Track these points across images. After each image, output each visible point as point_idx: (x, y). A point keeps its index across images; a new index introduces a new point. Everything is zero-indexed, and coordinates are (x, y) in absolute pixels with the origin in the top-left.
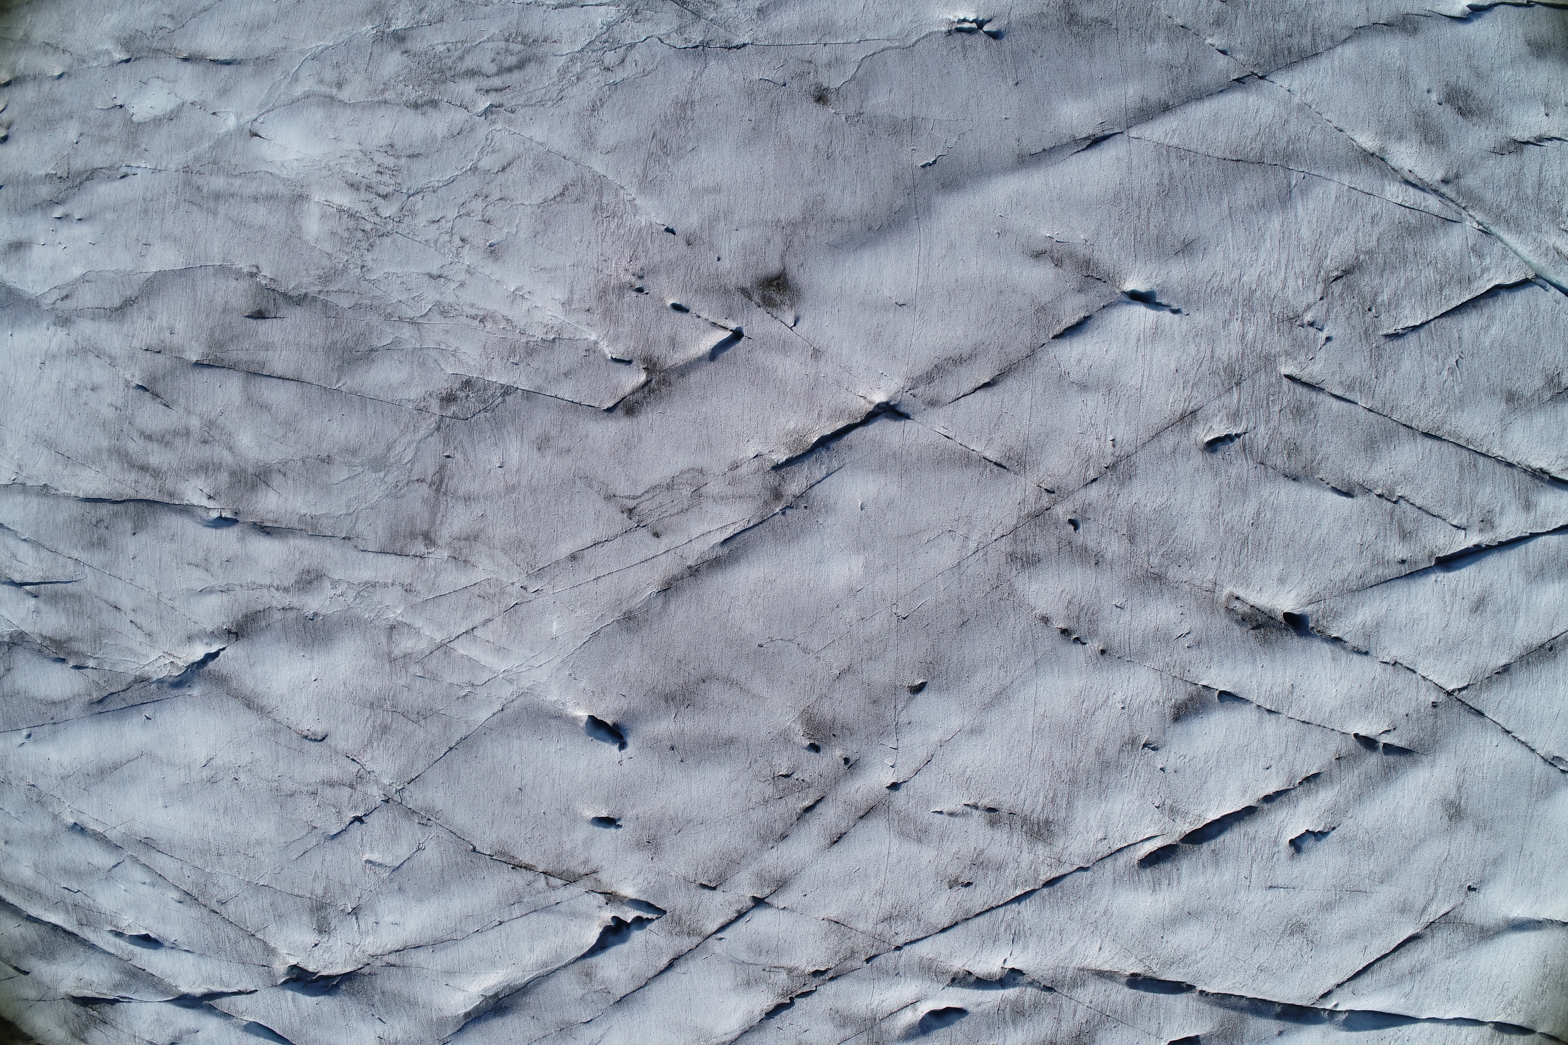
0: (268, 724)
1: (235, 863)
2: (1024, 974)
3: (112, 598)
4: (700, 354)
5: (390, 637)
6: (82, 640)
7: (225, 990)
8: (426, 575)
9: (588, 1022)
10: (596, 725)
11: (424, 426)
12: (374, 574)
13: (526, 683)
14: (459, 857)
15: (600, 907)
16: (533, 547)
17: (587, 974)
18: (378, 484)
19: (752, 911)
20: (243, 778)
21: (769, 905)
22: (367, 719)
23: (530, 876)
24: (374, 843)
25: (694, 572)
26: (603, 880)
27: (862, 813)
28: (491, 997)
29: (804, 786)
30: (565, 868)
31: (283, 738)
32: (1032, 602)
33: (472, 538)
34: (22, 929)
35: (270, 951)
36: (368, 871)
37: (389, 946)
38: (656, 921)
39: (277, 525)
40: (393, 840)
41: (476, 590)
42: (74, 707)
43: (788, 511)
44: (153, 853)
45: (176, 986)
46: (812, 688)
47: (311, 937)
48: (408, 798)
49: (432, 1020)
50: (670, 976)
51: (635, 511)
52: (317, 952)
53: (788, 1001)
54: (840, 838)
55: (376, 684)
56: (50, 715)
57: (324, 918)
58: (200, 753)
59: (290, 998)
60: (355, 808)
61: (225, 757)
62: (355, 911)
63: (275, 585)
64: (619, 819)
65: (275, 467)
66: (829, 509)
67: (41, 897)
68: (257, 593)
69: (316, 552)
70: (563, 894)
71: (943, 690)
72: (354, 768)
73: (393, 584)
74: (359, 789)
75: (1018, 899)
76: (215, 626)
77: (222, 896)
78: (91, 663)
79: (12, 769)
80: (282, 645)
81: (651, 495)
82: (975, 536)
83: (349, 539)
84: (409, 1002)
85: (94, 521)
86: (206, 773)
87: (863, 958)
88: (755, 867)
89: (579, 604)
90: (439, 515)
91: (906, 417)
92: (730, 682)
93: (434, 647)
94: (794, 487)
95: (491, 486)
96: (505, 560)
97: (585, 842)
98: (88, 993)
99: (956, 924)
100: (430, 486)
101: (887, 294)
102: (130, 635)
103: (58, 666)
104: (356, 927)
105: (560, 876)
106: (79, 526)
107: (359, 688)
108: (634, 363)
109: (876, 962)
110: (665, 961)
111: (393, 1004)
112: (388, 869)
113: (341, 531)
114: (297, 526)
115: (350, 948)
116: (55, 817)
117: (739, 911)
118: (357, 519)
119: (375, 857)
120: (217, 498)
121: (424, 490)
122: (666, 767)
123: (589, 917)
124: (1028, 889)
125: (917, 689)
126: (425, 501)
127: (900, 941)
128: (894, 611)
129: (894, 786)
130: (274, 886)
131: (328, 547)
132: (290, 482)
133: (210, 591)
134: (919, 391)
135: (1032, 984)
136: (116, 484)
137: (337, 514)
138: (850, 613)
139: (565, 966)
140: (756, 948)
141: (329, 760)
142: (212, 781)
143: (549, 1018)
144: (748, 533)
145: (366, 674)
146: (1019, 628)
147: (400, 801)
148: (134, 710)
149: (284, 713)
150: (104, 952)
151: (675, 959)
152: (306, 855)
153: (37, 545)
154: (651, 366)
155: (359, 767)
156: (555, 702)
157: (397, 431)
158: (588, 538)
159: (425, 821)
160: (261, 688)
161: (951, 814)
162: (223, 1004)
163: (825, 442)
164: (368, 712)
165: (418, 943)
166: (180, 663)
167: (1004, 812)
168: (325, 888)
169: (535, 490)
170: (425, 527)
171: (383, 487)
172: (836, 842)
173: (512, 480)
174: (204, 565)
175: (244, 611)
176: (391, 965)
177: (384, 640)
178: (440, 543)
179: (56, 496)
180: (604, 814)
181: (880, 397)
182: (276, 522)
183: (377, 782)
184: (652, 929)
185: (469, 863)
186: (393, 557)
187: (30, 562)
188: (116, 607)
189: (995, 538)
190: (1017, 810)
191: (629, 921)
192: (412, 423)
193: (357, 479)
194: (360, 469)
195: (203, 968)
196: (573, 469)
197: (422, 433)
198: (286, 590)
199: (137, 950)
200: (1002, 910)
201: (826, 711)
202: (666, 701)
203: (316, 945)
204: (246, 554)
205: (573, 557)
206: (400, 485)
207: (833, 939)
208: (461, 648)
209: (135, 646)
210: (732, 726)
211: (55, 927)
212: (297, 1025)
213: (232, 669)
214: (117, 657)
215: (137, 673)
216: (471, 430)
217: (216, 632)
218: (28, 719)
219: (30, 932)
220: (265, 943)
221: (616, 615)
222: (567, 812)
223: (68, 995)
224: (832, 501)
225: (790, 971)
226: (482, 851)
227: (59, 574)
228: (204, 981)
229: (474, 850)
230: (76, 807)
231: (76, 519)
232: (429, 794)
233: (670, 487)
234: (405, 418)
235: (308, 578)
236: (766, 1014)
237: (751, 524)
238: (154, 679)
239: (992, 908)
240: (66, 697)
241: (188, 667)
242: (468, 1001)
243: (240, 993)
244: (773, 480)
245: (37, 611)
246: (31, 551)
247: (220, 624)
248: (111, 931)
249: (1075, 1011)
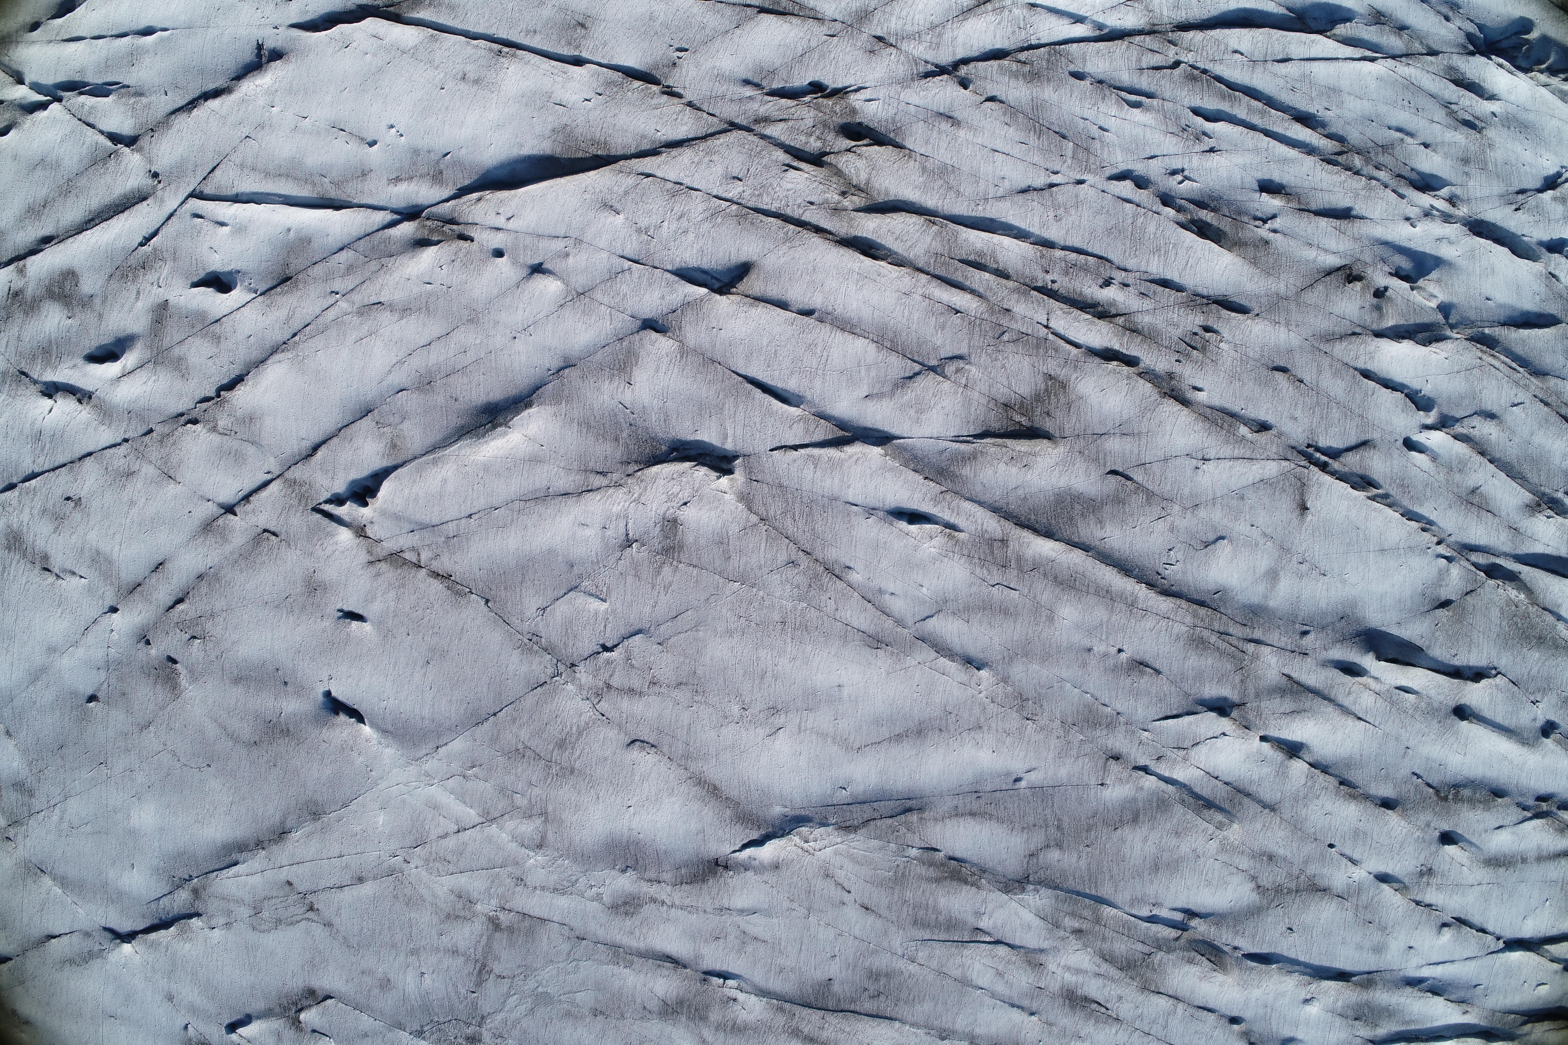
0: (693, 766)
1: (765, 611)
2: (41, 392)
3: (871, 919)
4: (259, 1022)
5: (543, 838)
6: (920, 878)
7: (816, 451)
8: (500, 891)
9: (401, 391)
10: (357, 715)
11: (496, 1022)
12: (555, 901)
13: (413, 769)
14: (503, 596)
15: (372, 523)
16: (396, 897)
17: (394, 446)
18: (544, 982)
19: (235, 502)
20: (736, 709)
21: (221, 506)
22: (579, 758)
23: (436, 565)
24: (592, 621)
25: (259, 844)
26: (365, 552)
27: (139, 589)
28: (500, 425)
29: (182, 626)
30: (399, 571)
31: (680, 747)
32: (17, 752)
33: (451, 917)
34: (1099, 534)
35: (745, 499)
36: (605, 589)
37: (598, 498)
38: (321, 501)
39: (659, 962)
40: (571, 622)
41: (451, 868)
42: (945, 808)
43: (187, 877)
44: (871, 630)
45: (886, 455)
46: (170, 718)
47: (688, 515)
48: (549, 666)
49: (567, 402)
50: (316, 438)
51: (305, 908)
52: (685, 495)
53: (222, 393)
54: (157, 568)
55: (564, 793)
56: (982, 801)
57: (667, 538)
58: (783, 744)
59: (730, 440)
60: (608, 662)
61: (753, 736)
62: (628, 543)
63: (665, 907)
64: (339, 618)
65: (655, 1016)
66: (157, 870)
67: (1056, 578)
68: (687, 902)
69: (616, 931)
70: (405, 541)
71: (74, 694)
72: (603, 706)
73: (535, 888)
74: (601, 683)
75: (34, 476)
76: (742, 875)
77: (791, 572)
78: (914, 852)
79: (1054, 742)
80: (663, 848)
81: (295, 918)
82: (55, 818)
83: (578, 938)
84: (589, 427)
85: (882, 998)
86: (780, 720)
87: (154, 434)
88: (228, 548)
89: (358, 837)
90: (483, 943)
91: (106, 929)
92: (234, 737)
93: (500, 820)
94: (183, 896)
95: (433, 959)
96: (423, 891)
97: (374, 598)
98: (1022, 446)
99: (80, 459)
100: (491, 971)
101: (123, 1028)
102: (853, 878)
103: (958, 854)
104: (630, 525)
105: (405, 562)
106: (904, 995)
107: (583, 791)
108: (310, 1030)
109: (144, 429)
110: (320, 454)
111: (607, 426)
112: (583, 589)
113: (587, 946)
114: (636, 959)
115: (643, 499)
116: (1005, 680)
117: (248, 502)
118: (568, 954)
119: (595, 605)
120: (725, 999)
121: (497, 968)
122: (291, 665)
123: (383, 513)
124: (27, 484)
125: (92, 698)
126: (497, 958)
127: (123, 449)
128: (109, 771)
129: (114, 610)
130: (721, 580)
131: (601, 933)
132: (639, 1001)
133: (742, 912)
134: (97, 947)
135: (35, 382)
136: (847, 1029)
137: (589, 963)
138: (140, 778)
139: (415, 458)
140: (238, 458)
141: (630, 719)
142: (774, 710)
143: (440, 399)
144: (217, 867)
145: (574, 805)
146: (24, 733)
147: (559, 664)
148: (861, 798)
149: (672, 776)
150: (980, 503)
151: (311, 455)
152: (674, 615)
153: (965, 982)
154: (296, 1023)
155: (597, 707)
156: (388, 746)
157: (524, 1023)
158: (347, 895)
159: (535, 639)
160: (696, 806)
161: (74, 573)
162: (823, 431)
163: (164, 925)
164: (577, 765)
165: (564, 498)
166: (796, 839)
167: (38, 566)
168: (659, 573)
169: (393, 946)
170: (497, 935)
171: (540, 978)
172: (161, 564)
173: (412, 959)
174: (746, 939)
175: (705, 887)
176: (601, 473)
177: (550, 836)
178: (484, 919)
179: (928, 1027)
180: (355, 624)
181: (127, 948)
182: (659, 966)
183: (581, 687)
184: (326, 493)
185: (494, 588)
186: (532, 914)
187: (977, 966)
188: (867, 909)
189: (43, 813)
190: (29, 566)
191: (348, 503)
192: (508, 1027)
193: (567, 989)
194: (563, 998)
195: (836, 481)
196: (360, 956)
197: (499, 1017)
198: (654, 900)
199: (926, 507)
200: (46, 468)
201: (161, 693)
202: (288, 730)
203: (685, 504)
204: (695, 942)
205: (361, 880)
206: (522, 977)
207: (174, 459)
208: (472, 815)
209: (849, 865)
210: (237, 692)
211: (1049, 535)
212: (729, 403)
213: (727, 829)
214: (877, 856)
215: (852, 836)
216: (452, 1009)
217: (742, 869)
218: (1016, 799)
219: (1089, 531)
220: (750, 509)
221: (326, 819)
222: (386, 634)
223: (1055, 443)
224: (154, 877)
225: (214, 429)
226: (479, 599)
227: (939, 950)
228: (841, 462)
229: (487, 601)
230: (970, 691)
231: (905, 1003)
232: (524, 668)
233: (279, 922)
234: (516, 1032)
235: (627, 907)
236: (243, 380)
237: (215, 873)
238: (831, 827)
239: (54, 470)
240: (954, 821)
241: (789, 833)
242: (525, 422)
243: (795, 448)
244: (200, 906)
245: (978, 914)
246: (974, 977)
247: (736, 877)
248: (961, 531)
249: (7, 346)
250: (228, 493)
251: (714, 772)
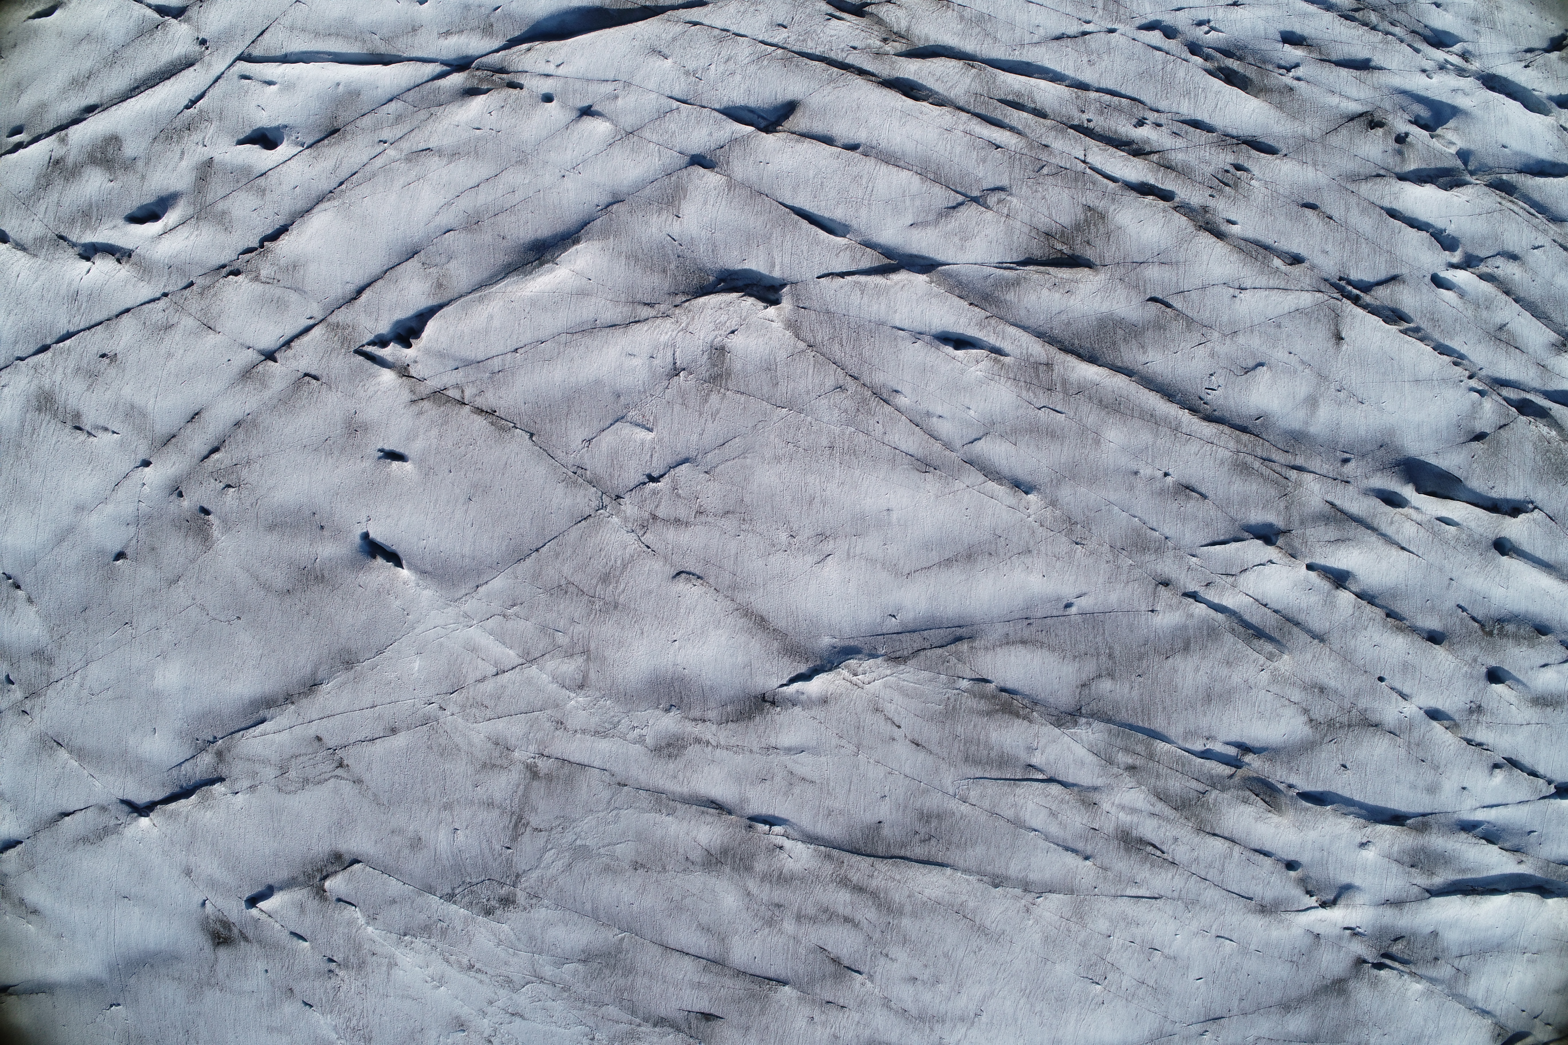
0: (740, 597)
1: (813, 436)
2: (79, 254)
3: (921, 755)
4: (281, 893)
5: (585, 677)
6: (971, 711)
7: (863, 279)
8: (539, 735)
9: (449, 231)
10: (394, 558)
11: (532, 881)
12: (595, 744)
13: (451, 611)
14: (548, 429)
15: (415, 362)
16: (430, 747)
17: (440, 285)
18: (583, 833)
19: (276, 348)
20: (783, 537)
21: (261, 352)
22: (623, 592)
23: (480, 402)
24: (638, 451)
25: (289, 699)
26: (408, 391)
27: (173, 440)
28: (548, 262)
29: (216, 475)
30: (442, 409)
31: (726, 578)
32: (38, 619)
33: (488, 766)
34: (1142, 358)
35: (793, 326)
36: (651, 419)
37: (646, 328)
38: (364, 342)
39: (702, 808)
40: (617, 453)
41: (489, 713)
42: (996, 636)
43: (211, 739)
44: (920, 453)
45: (931, 282)
46: (200, 570)
47: (736, 342)
48: (593, 499)
49: (615, 236)
50: (360, 281)
51: (336, 764)
52: (733, 324)
53: (265, 243)
54: (193, 418)
55: (608, 629)
56: (1033, 629)
57: (714, 365)
58: (831, 571)
59: (777, 268)
60: (654, 493)
61: (801, 563)
62: (676, 371)
63: (710, 748)
64: (380, 458)
65: (697, 868)
66: (180, 734)
67: (1101, 401)
68: (733, 741)
69: (659, 776)
70: (449, 379)
71: (101, 552)
72: (649, 538)
73: (576, 731)
74: (647, 514)
75: (69, 336)
76: (790, 711)
77: (838, 397)
78: (965, 684)
79: (1104, 566)
80: (709, 683)
81: (323, 777)
82: (75, 685)
83: (619, 784)
84: (637, 260)
85: (933, 842)
86: (828, 546)
87: (195, 287)
88: (267, 394)
89: (392, 685)
90: (520, 793)
91: (123, 802)
92: (267, 587)
93: (540, 661)
94: (207, 759)
95: (467, 813)
96: (458, 739)
97: (416, 436)
98: (1064, 273)
99: (117, 316)
100: (528, 823)
101: (136, 909)
102: (903, 712)
103: (1009, 685)
104: (677, 354)
105: (449, 399)
106: (955, 839)
107: (627, 626)
108: (334, 899)
109: (185, 282)
110: (364, 296)
111: (655, 258)
112: (629, 419)
113: (628, 793)
114: (679, 805)
115: (690, 329)
116: (1053, 503)
117: (289, 347)
118: (609, 802)
119: (642, 435)
120: (771, 846)
121: (535, 820)
122: (328, 509)
123: (427, 352)
124: (61, 344)
125: (120, 556)
126: (534, 810)
127: (162, 303)
128: (134, 631)
129: (146, 463)
130: (769, 406)
131: (644, 779)
132: (681, 851)
133: (789, 750)
134: (113, 822)
135: (74, 245)
136: (898, 877)
137: (630, 811)
138: (166, 636)
139: (461, 296)
140: (280, 305)
141: (675, 550)
142: (822, 536)
143: (487, 237)
144: (243, 726)
145: (617, 641)
146: (47, 597)
147: (604, 496)
148: (911, 626)
149: (718, 608)
150: (1025, 329)
151: (355, 299)
152: (722, 442)
153: (1018, 824)
154: (321, 893)
155: (642, 539)
156: (426, 588)
157: (561, 881)
158: (379, 747)
159: (579, 471)
160: (742, 638)
161: (106, 429)
162: (869, 259)
163: (185, 793)
164: (622, 599)
165: (611, 330)
166: (845, 673)
167: (69, 425)
168: (706, 401)
169: (425, 801)
170: (535, 784)
171: (578, 830)
172: (197, 414)
173: (445, 814)
174: (793, 779)
175: (751, 724)
176: (648, 304)
177: (592, 675)
178: (521, 767)
179: (981, 873)
180: (395, 464)
181: (144, 822)
182: (703, 812)
183: (626, 520)
184: (369, 335)
185: (538, 421)
186: (572, 760)
187: (1031, 805)
188: (918, 745)
189: (62, 681)
190: (60, 425)
191: (392, 344)
192: (544, 886)
193: (606, 842)
194: (602, 851)
195: (883, 307)
196: (390, 815)
197: (534, 875)
198: (698, 741)
199: (972, 332)
200: (82, 327)
201: (192, 546)
202: (323, 576)
203: (733, 332)
204: (741, 785)
205: (394, 731)
206: (560, 829)
207: (215, 310)
208: (511, 656)
209: (898, 699)
210: (271, 540)
211: (1093, 360)
212: (777, 233)
213: (775, 662)
214: (927, 688)
215: (902, 667)
216: (485, 868)
217: (790, 705)
218: (1066, 625)
219: (1132, 356)
220: (797, 336)
221: (359, 668)
222: (427, 471)
223: (1094, 271)
224: (177, 741)
225: (257, 278)
226: (524, 433)
227: (992, 789)
228: (887, 289)
229: (532, 435)
230: (1019, 515)
231: (958, 847)
232: (568, 501)
233: (306, 781)
234: (552, 891)
235: (671, 749)
236: (287, 230)
237: (241, 733)
238: (881, 658)
239: (89, 328)
240: (1005, 649)
241: (837, 667)
242: (573, 258)
243: (842, 275)
244: (224, 770)
245: (1031, 750)
246: (1027, 817)
247: (784, 713)
248: (1006, 355)
249: (45, 212)
250: (269, 339)
251: (761, 603)
